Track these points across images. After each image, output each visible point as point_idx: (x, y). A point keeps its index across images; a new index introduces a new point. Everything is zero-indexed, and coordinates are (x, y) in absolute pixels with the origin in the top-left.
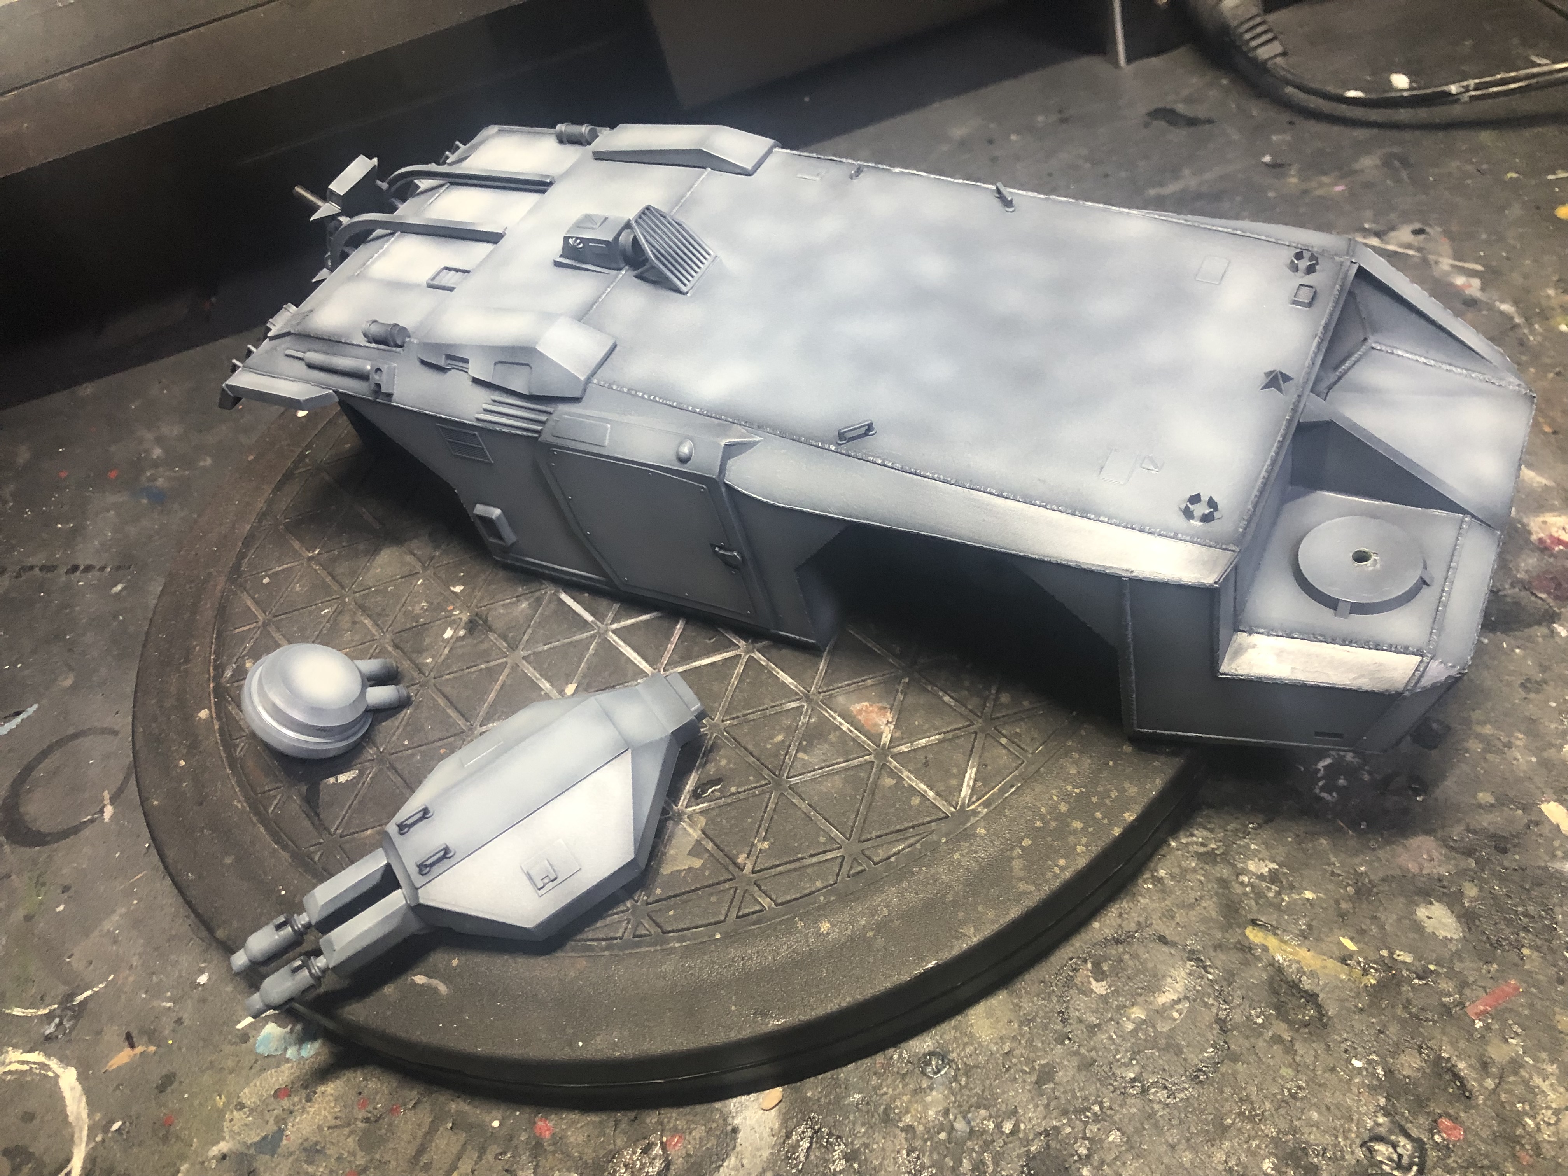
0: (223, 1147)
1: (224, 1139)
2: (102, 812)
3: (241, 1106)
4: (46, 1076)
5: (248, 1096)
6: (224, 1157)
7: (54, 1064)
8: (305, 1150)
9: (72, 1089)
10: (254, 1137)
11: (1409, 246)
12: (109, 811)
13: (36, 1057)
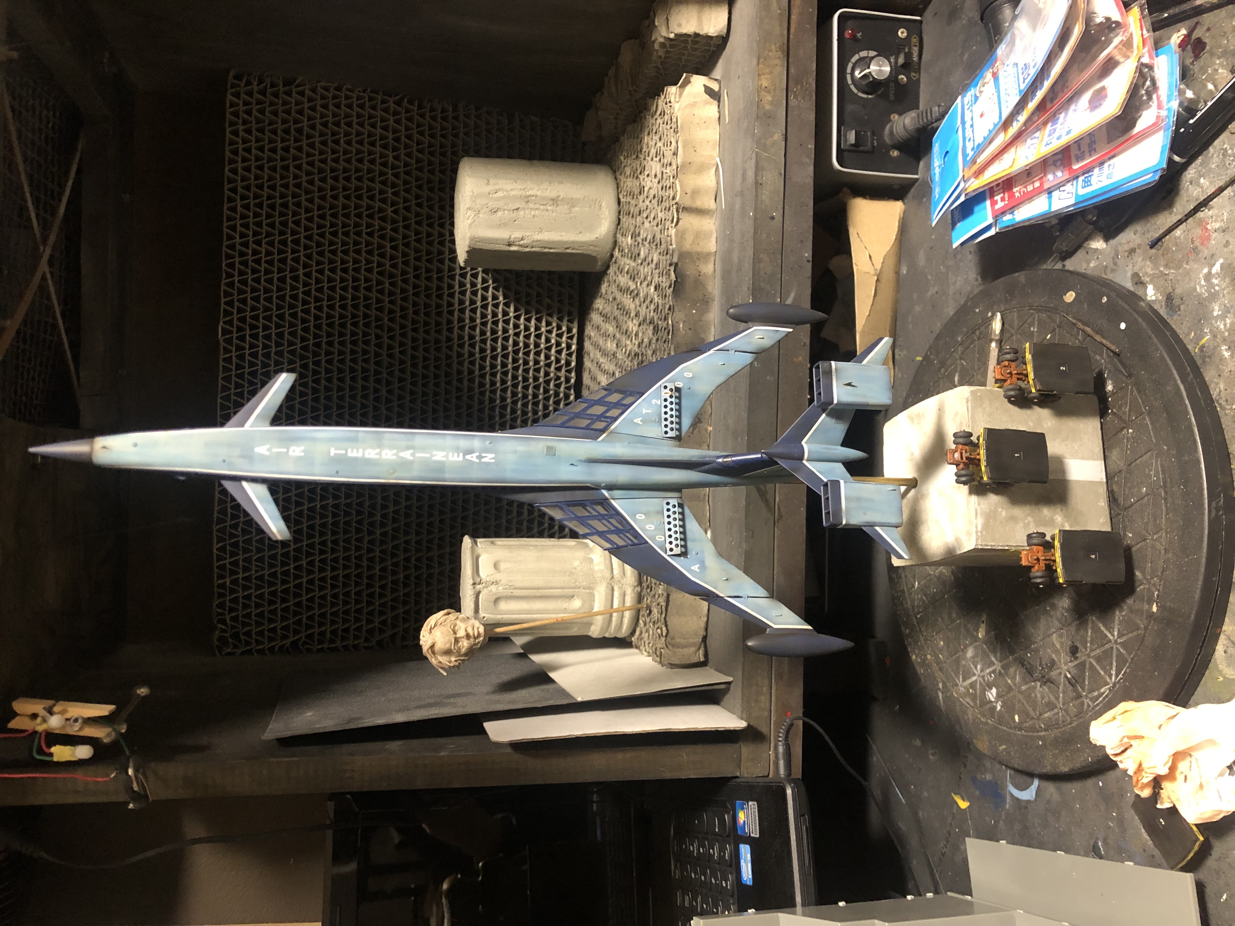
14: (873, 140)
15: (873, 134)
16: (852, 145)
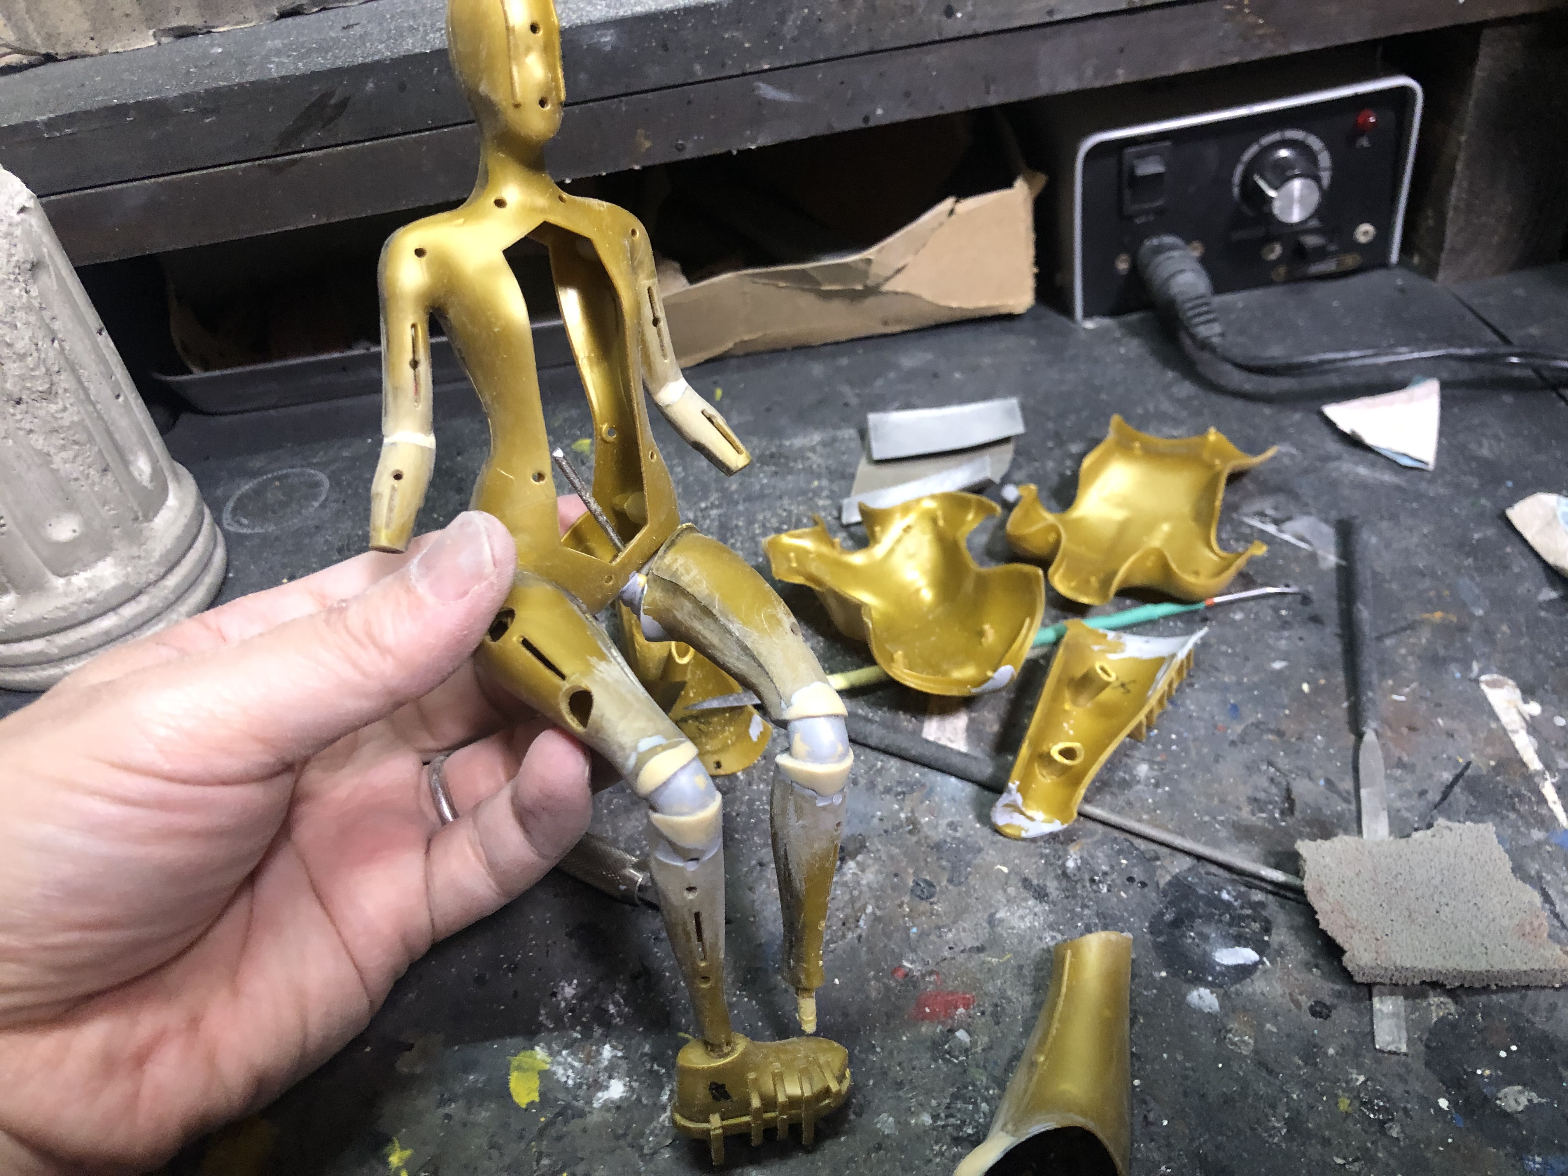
11: (1302, 538)
14: (1146, 212)
15: (1160, 212)
16: (1132, 169)
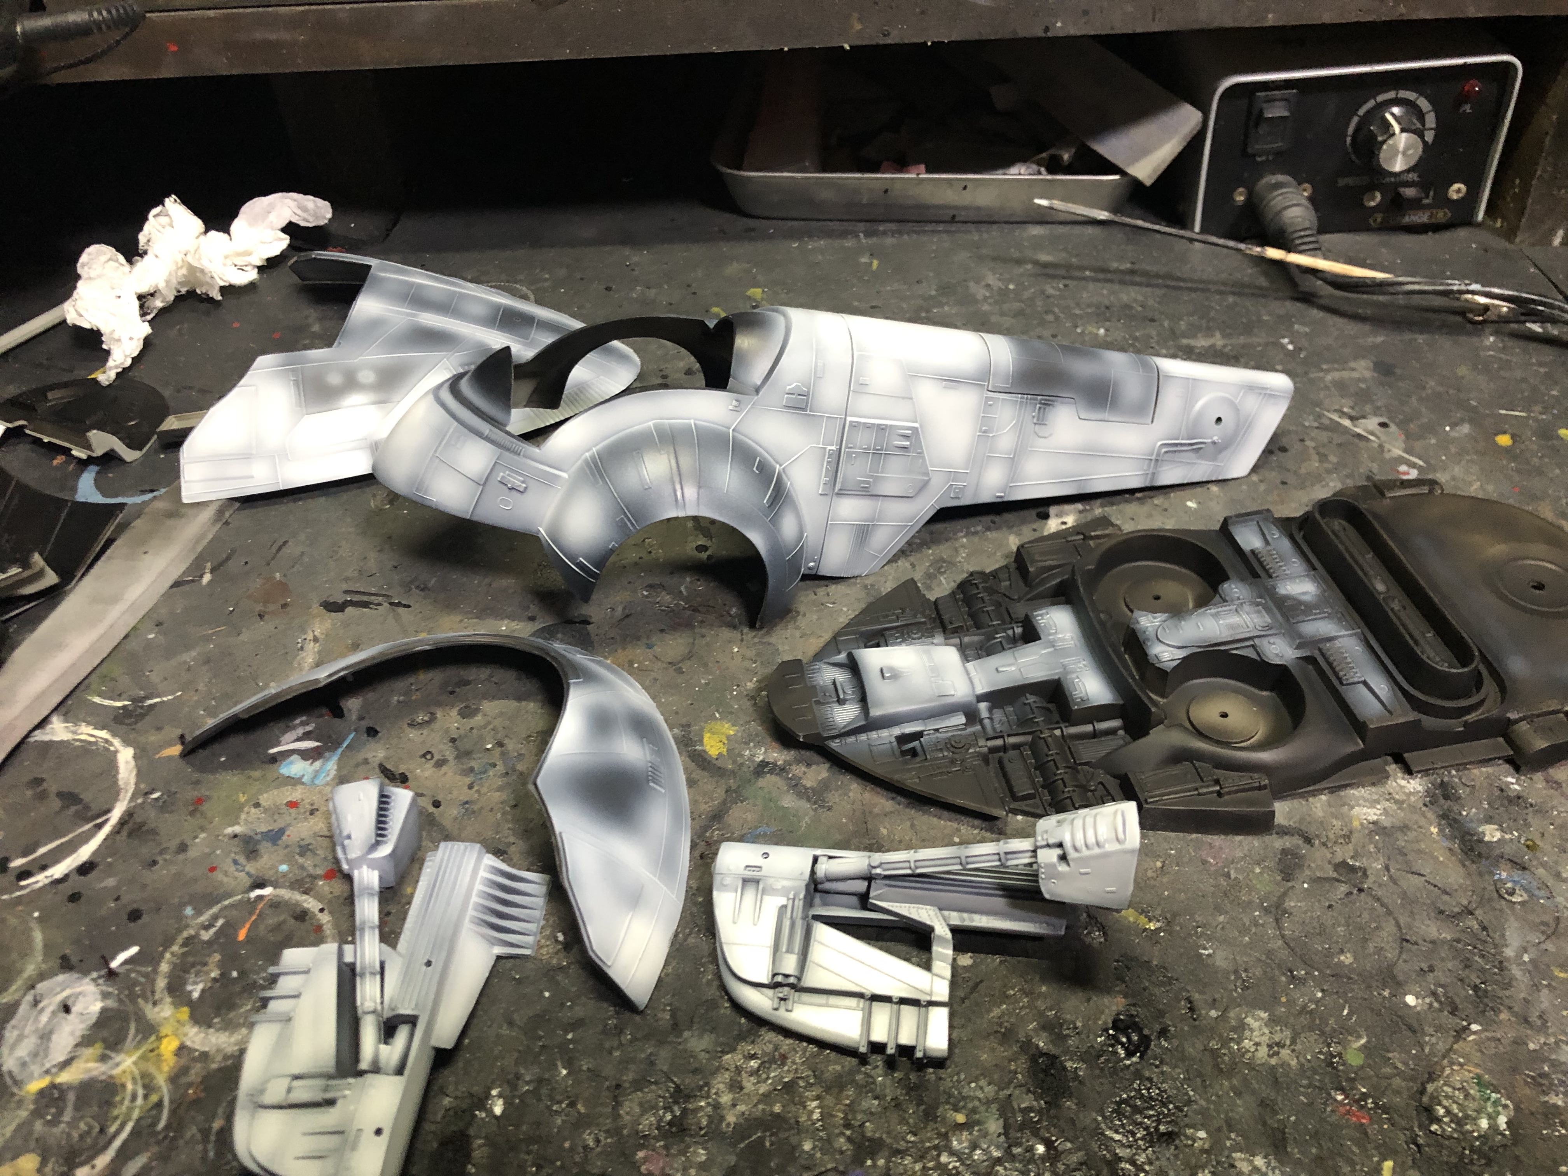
0: (237, 829)
1: (238, 824)
2: (201, 576)
3: (257, 805)
4: (108, 749)
5: (265, 799)
6: (235, 836)
7: (117, 743)
8: (300, 846)
9: (127, 762)
10: (263, 828)
11: (1372, 434)
12: (207, 578)
13: (104, 734)
14: (1267, 153)
15: (1279, 153)
16: (1261, 111)
